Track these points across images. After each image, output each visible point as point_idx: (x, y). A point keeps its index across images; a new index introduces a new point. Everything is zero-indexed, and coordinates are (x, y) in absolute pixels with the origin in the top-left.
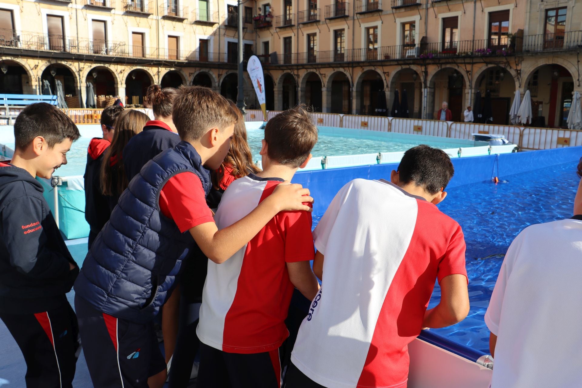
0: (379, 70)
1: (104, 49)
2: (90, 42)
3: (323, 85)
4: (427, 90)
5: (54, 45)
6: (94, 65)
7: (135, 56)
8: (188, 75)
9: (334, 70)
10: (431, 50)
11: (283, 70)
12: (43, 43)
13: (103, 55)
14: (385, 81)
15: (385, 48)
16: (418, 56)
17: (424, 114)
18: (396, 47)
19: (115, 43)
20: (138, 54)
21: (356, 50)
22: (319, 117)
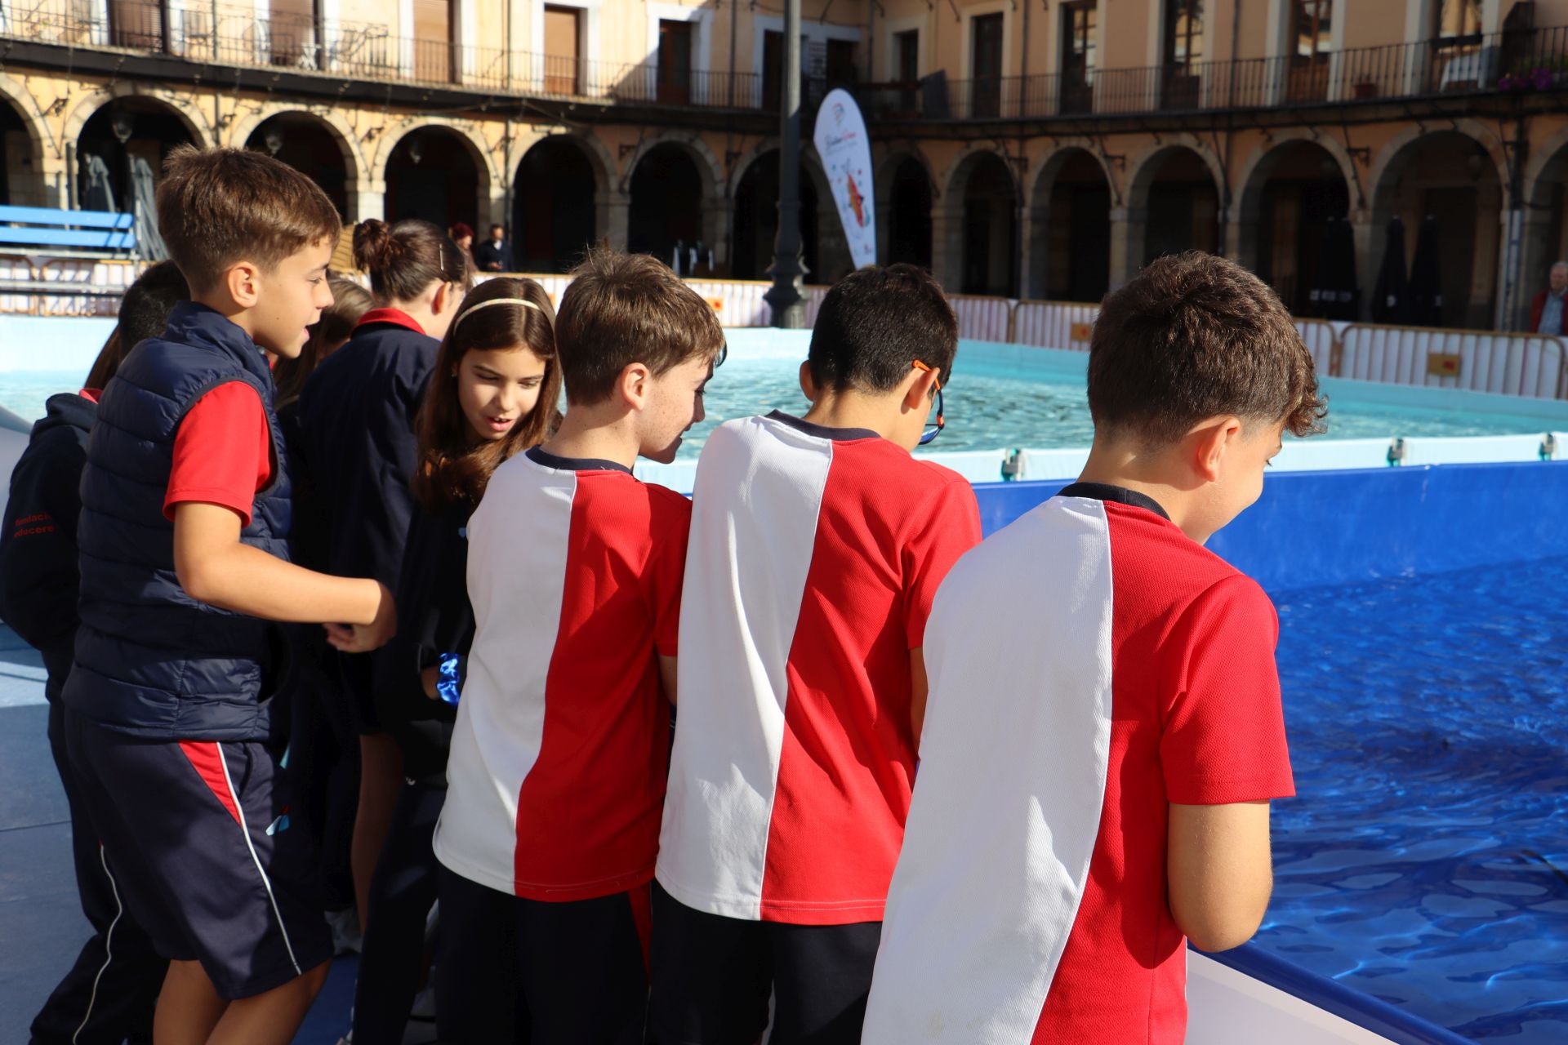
0: (1332, 143)
1: (310, 47)
2: (257, 22)
3: (1114, 197)
4: (1522, 218)
5: (126, 29)
6: (272, 108)
7: (421, 77)
8: (615, 153)
9: (1159, 142)
10: (1548, 55)
11: (968, 139)
12: (86, 18)
13: (307, 72)
14: (1352, 185)
15: (1359, 53)
16: (1489, 82)
17: (1505, 309)
18: (1404, 47)
19: (351, 28)
20: (434, 70)
21: (1244, 64)
22: (1077, 319)
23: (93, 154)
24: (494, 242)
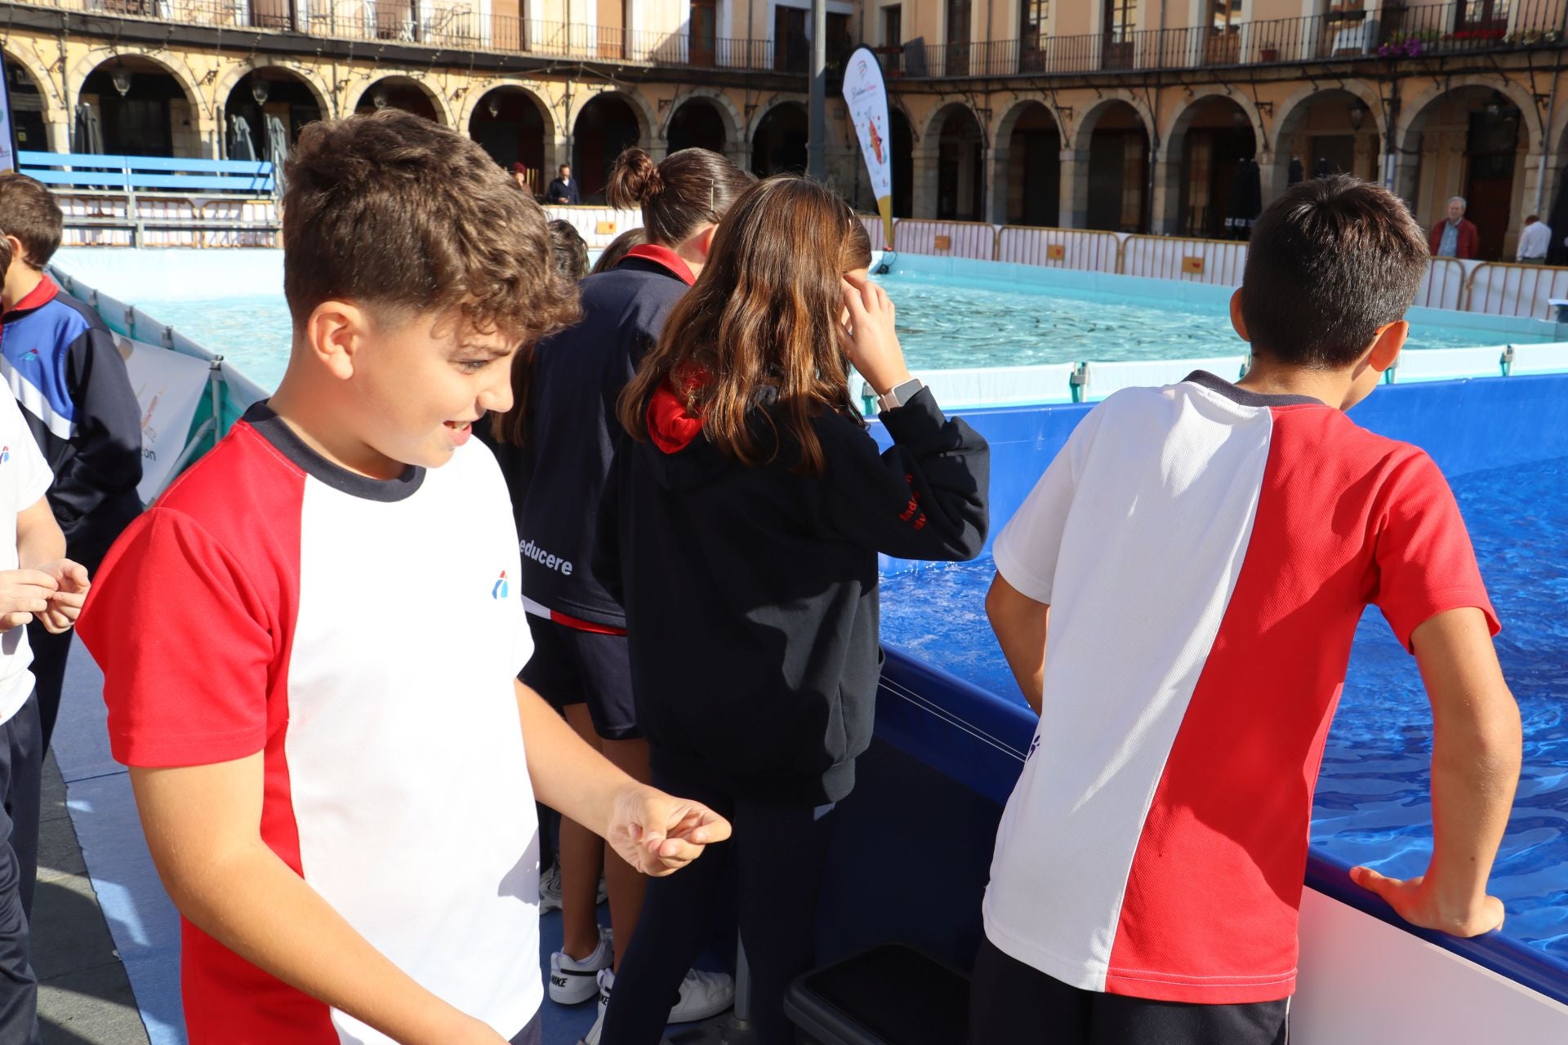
0: (1243, 97)
1: (408, 24)
2: (366, 4)
3: (1063, 141)
4: (1395, 160)
5: (264, 12)
6: (379, 74)
7: (498, 46)
8: (655, 106)
9: (1100, 97)
10: (1418, 28)
11: (942, 94)
12: (231, 4)
13: (406, 44)
14: (1258, 132)
15: (1265, 25)
16: (1371, 50)
18: (1302, 20)
19: (442, 7)
20: (508, 40)
21: (1171, 33)
22: (1052, 242)
23: (237, 116)
24: (564, 179)
